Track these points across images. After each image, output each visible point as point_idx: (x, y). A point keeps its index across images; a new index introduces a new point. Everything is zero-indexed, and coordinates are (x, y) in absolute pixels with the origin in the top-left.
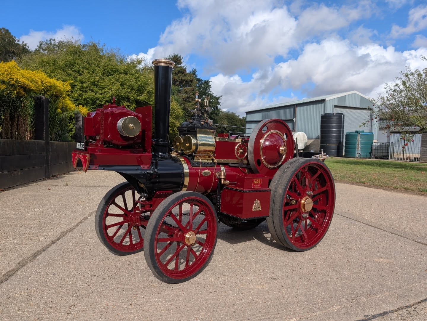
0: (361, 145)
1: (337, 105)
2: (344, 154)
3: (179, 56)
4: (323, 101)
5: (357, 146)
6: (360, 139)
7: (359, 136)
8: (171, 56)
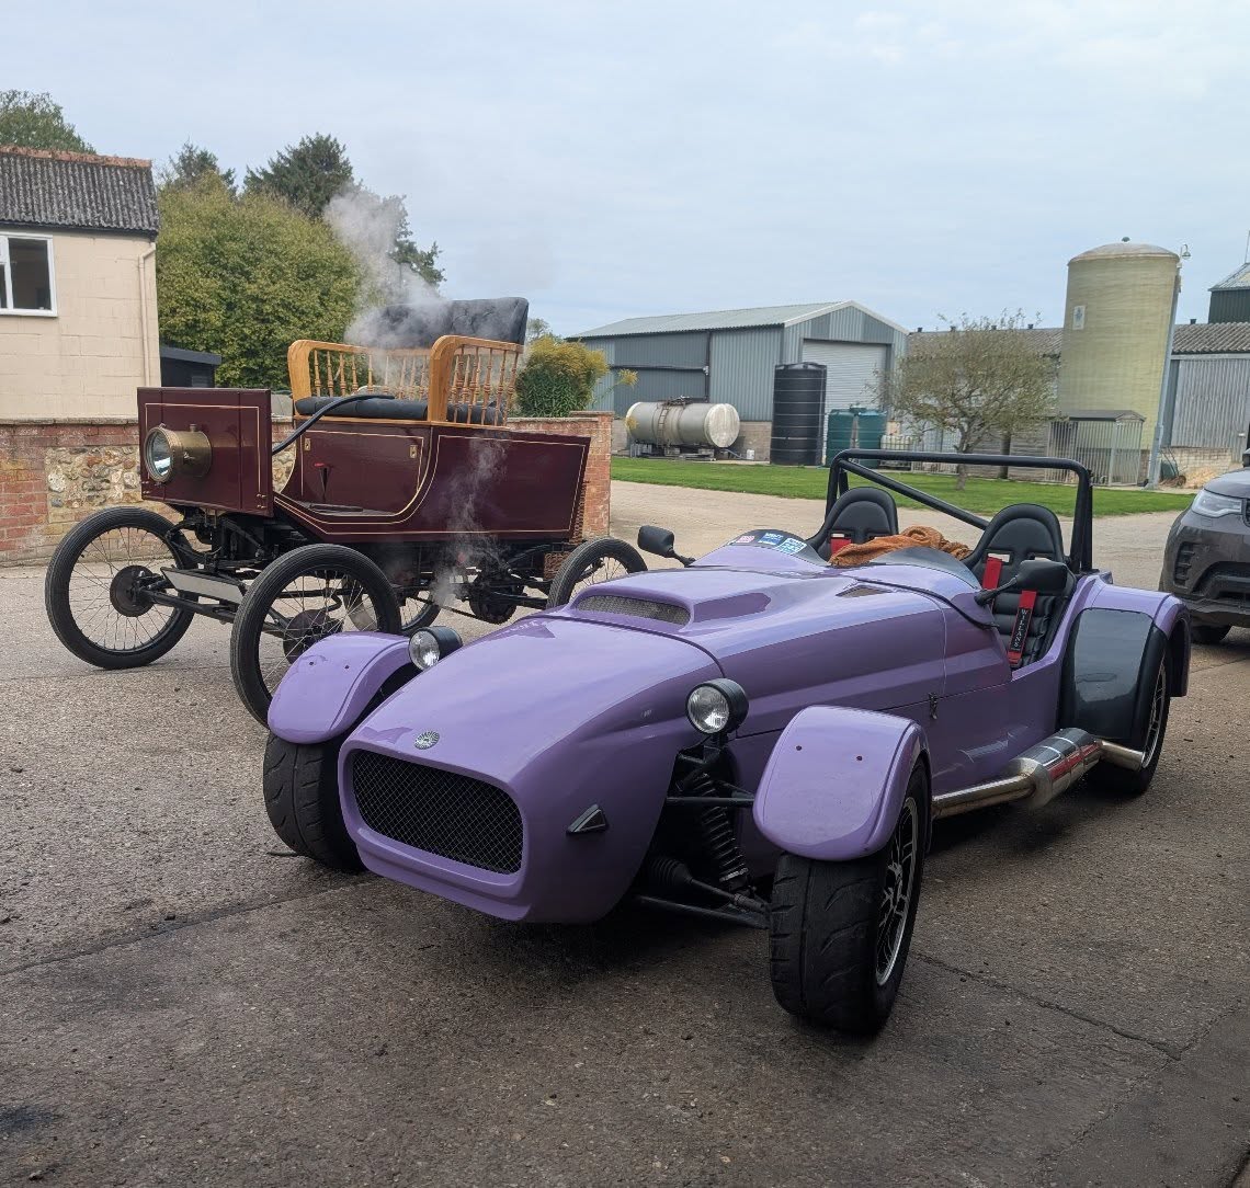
0: (860, 439)
1: (810, 337)
2: (824, 462)
3: (332, 140)
4: (780, 327)
5: (852, 441)
6: (858, 427)
7: (856, 420)
8: (306, 141)
